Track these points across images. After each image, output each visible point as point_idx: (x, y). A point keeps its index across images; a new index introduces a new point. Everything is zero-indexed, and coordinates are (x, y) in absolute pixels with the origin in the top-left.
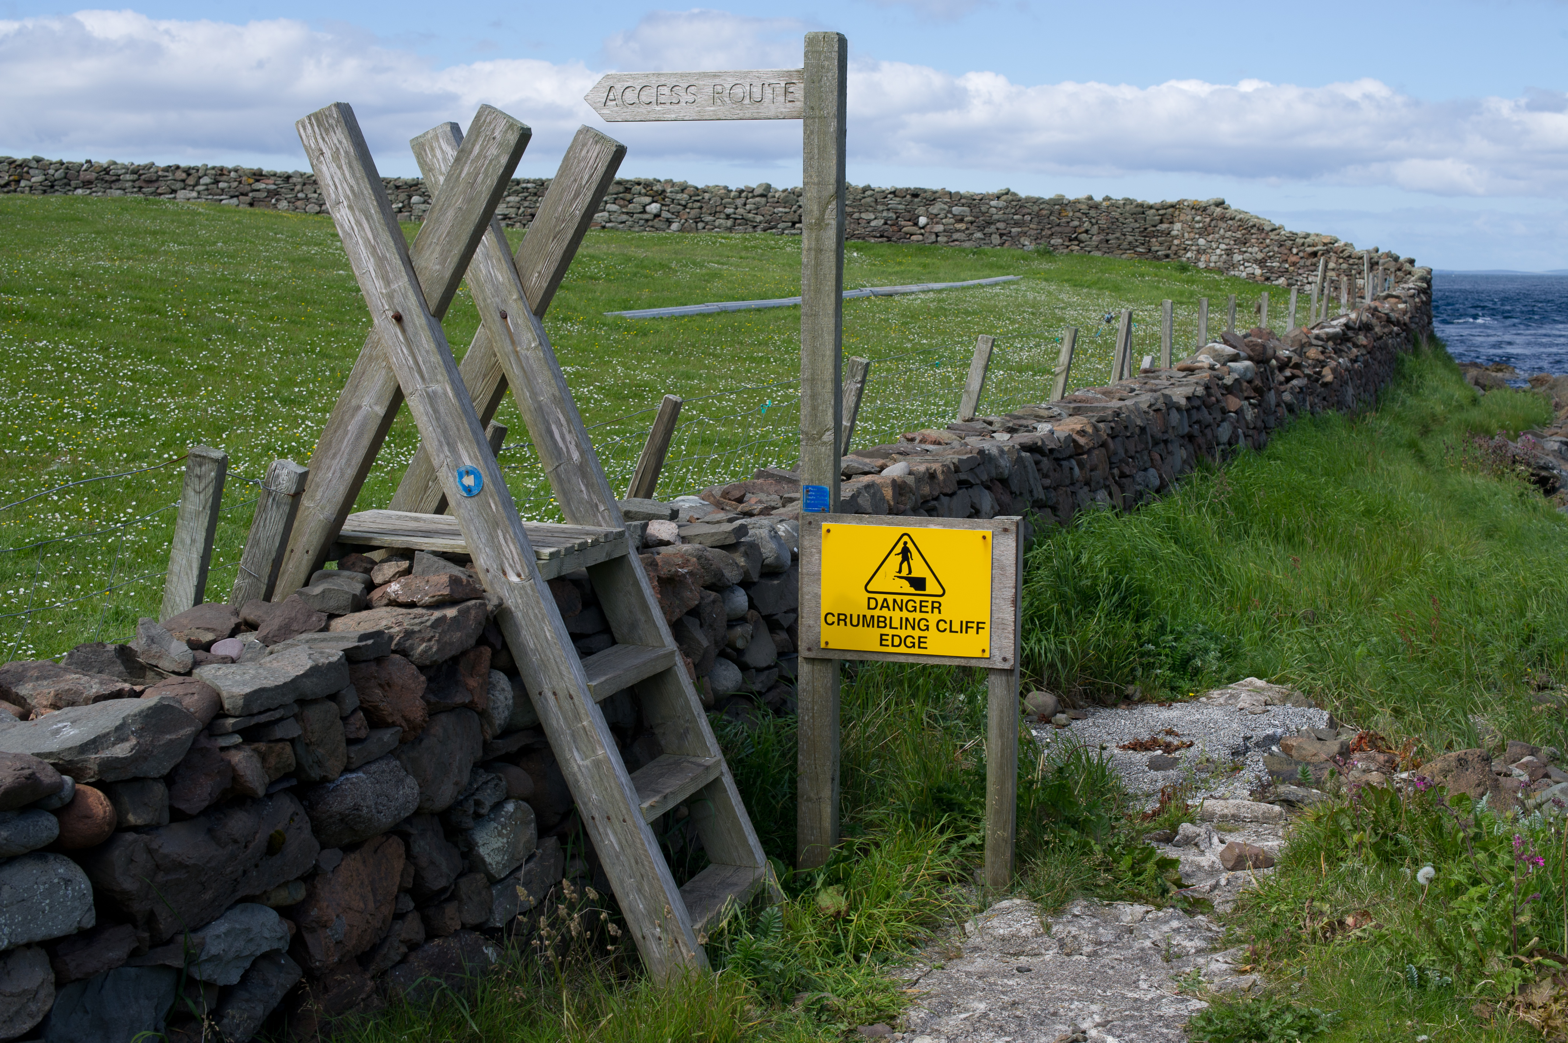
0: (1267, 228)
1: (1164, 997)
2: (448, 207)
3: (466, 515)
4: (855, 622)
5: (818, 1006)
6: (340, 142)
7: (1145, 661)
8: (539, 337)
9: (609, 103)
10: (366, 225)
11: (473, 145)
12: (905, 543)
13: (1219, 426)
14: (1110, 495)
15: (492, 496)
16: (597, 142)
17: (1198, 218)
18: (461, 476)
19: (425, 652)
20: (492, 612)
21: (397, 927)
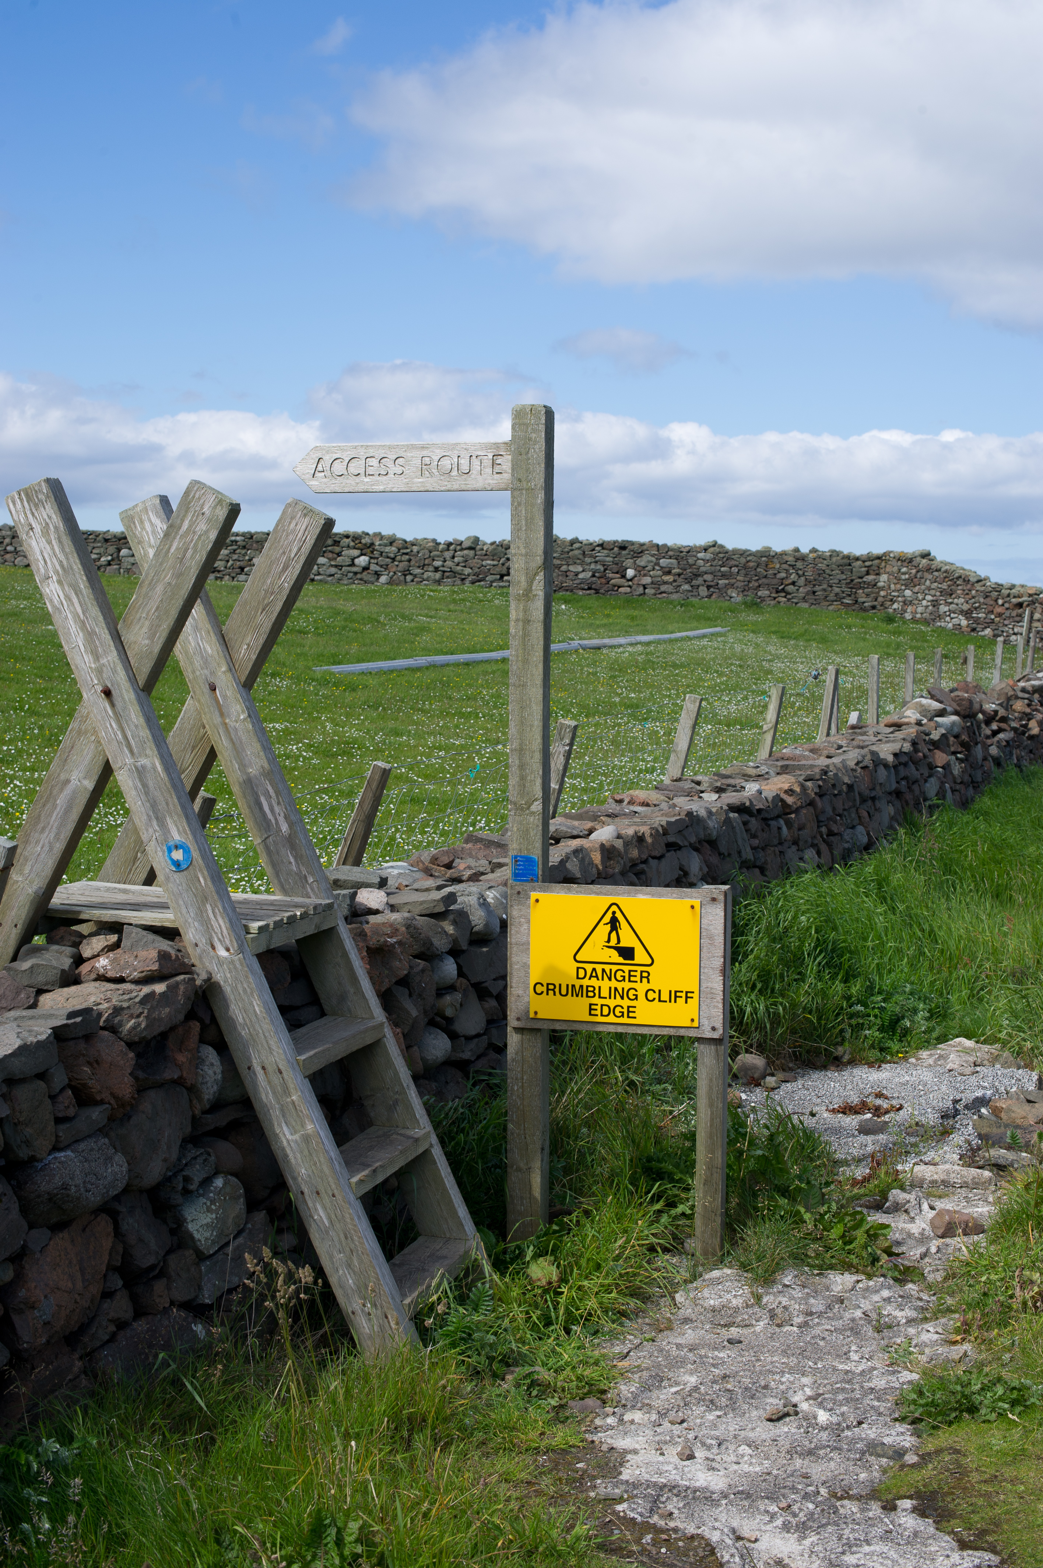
0: (973, 579)
1: (875, 1369)
2: (157, 582)
3: (175, 889)
4: (564, 992)
5: (529, 1381)
6: (50, 518)
7: (853, 1022)
8: (248, 709)
9: (317, 474)
10: (75, 600)
11: (183, 521)
12: (614, 913)
13: (926, 781)
14: (819, 853)
15: (201, 870)
16: (305, 515)
17: (904, 570)
18: (170, 850)
19: (134, 1028)
20: (201, 986)
21: (105, 1306)
